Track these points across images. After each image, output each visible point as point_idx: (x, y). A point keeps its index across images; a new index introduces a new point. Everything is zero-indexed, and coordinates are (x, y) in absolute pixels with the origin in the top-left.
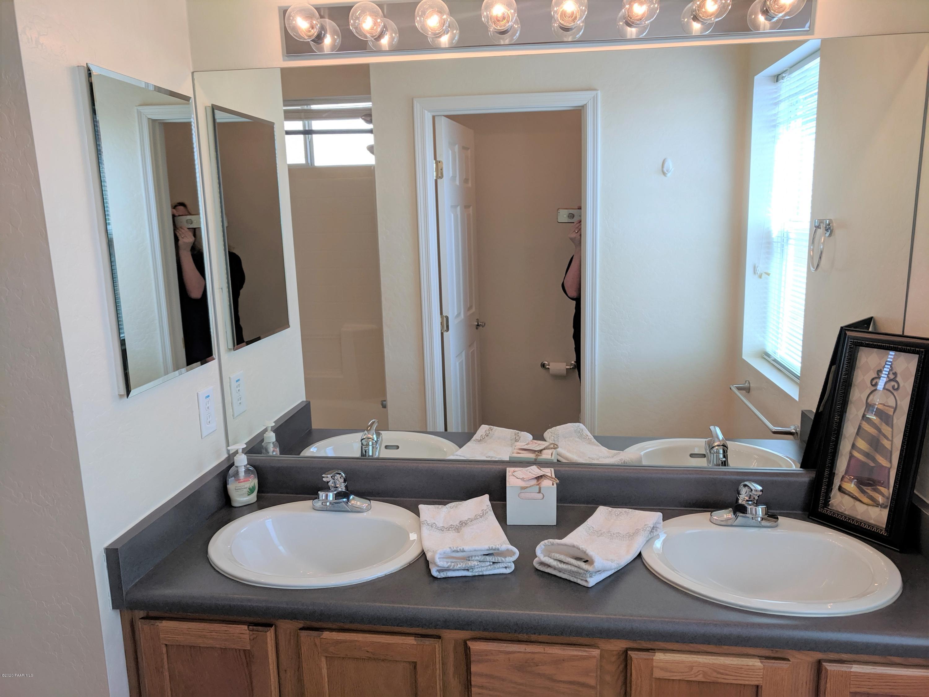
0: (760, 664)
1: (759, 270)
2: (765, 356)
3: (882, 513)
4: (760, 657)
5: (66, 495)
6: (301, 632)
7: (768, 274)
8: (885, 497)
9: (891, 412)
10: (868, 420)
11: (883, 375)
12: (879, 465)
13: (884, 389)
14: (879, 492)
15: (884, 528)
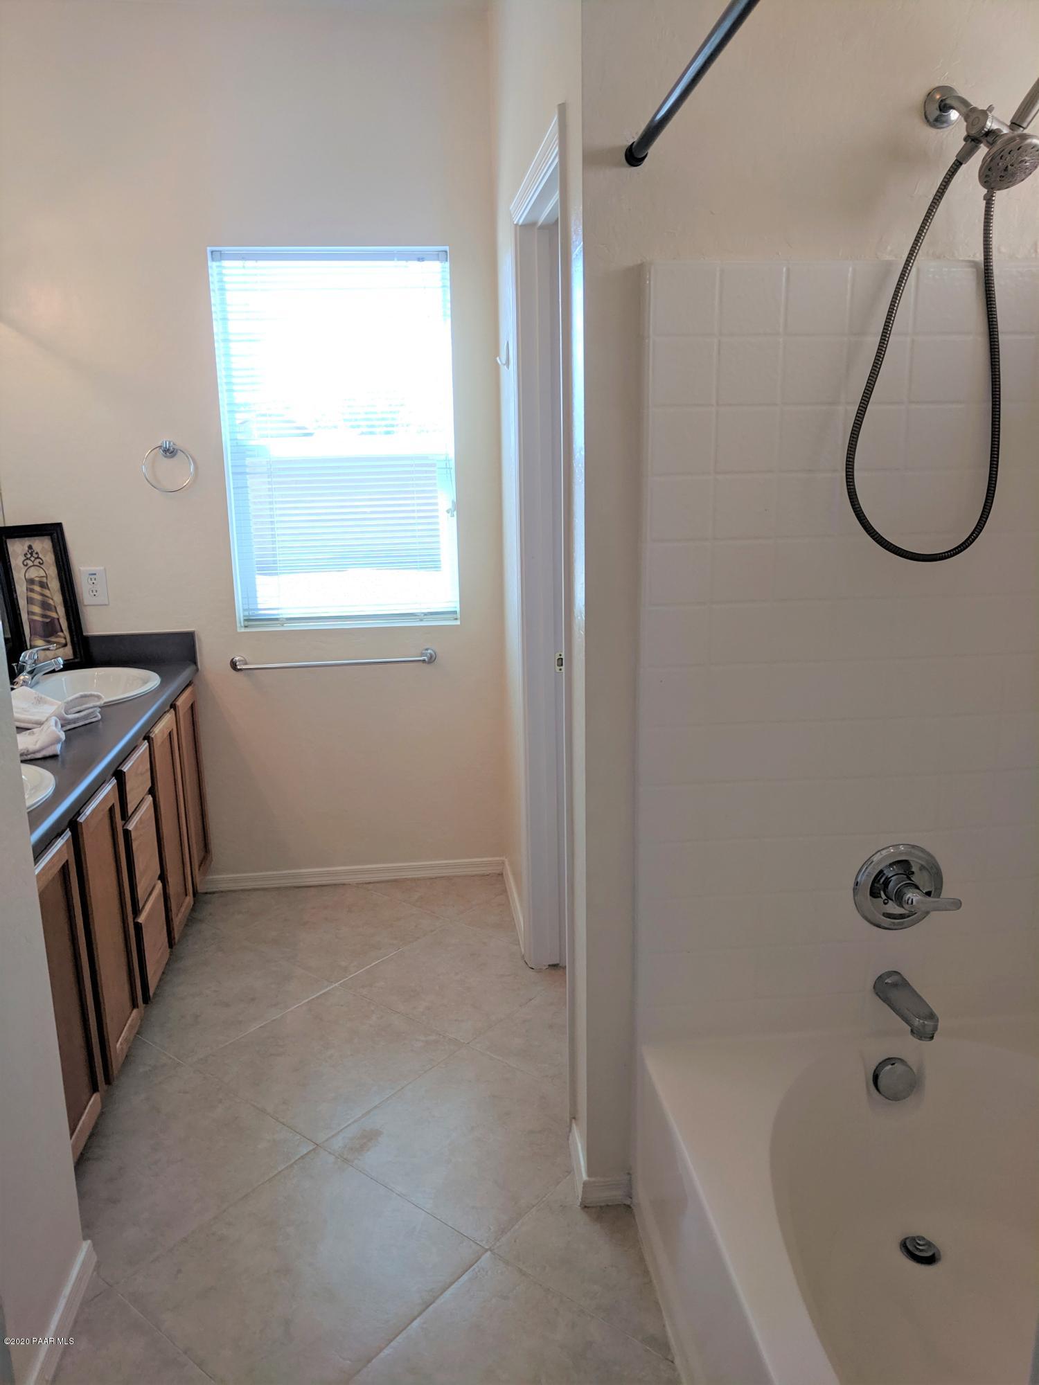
3: (66, 651)
8: (65, 638)
9: (44, 580)
10: (32, 590)
11: (29, 556)
12: (53, 619)
13: (34, 566)
14: (60, 637)
15: (72, 657)
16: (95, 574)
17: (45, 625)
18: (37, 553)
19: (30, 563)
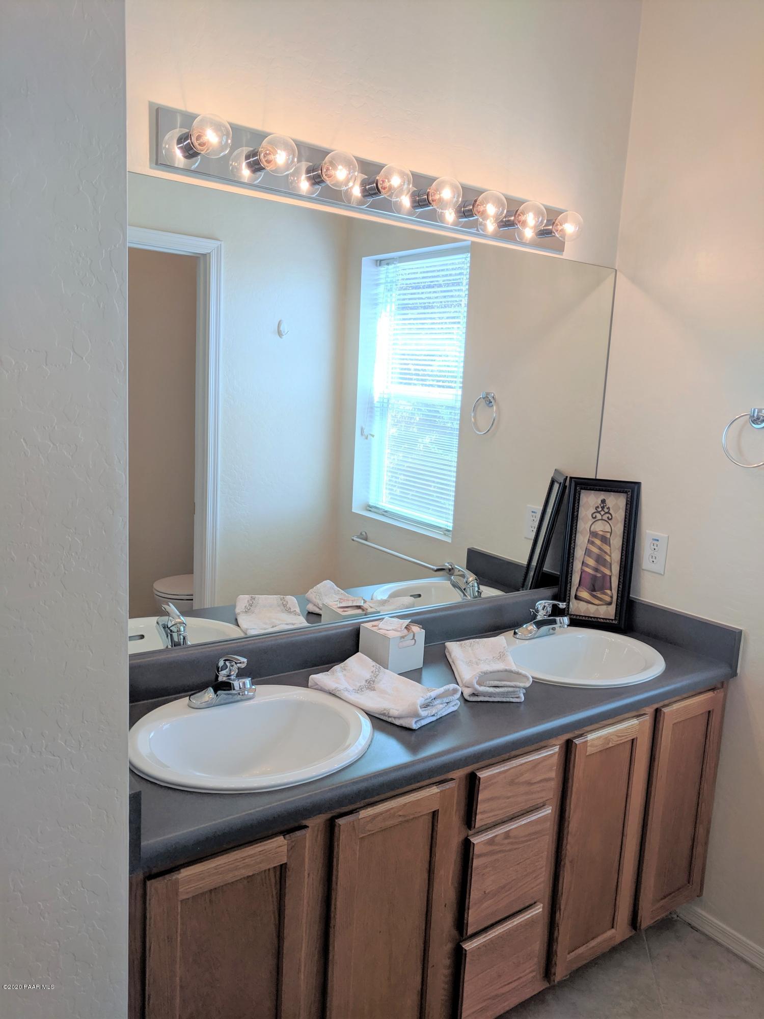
0: (637, 721)
1: (366, 433)
2: (369, 508)
3: (609, 608)
4: (633, 717)
5: (101, 731)
6: (339, 821)
7: (373, 436)
8: (612, 597)
9: (608, 535)
10: (593, 543)
11: (600, 509)
12: (604, 575)
13: (602, 519)
14: (606, 594)
15: (613, 618)
16: (658, 540)
17: (594, 578)
18: (608, 508)
19: (599, 517)
